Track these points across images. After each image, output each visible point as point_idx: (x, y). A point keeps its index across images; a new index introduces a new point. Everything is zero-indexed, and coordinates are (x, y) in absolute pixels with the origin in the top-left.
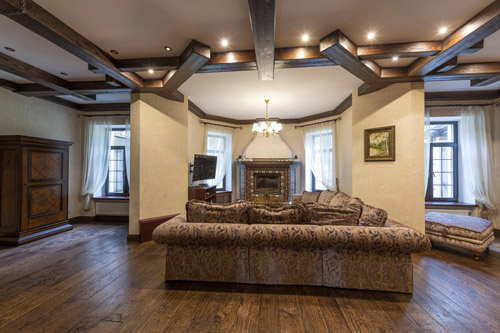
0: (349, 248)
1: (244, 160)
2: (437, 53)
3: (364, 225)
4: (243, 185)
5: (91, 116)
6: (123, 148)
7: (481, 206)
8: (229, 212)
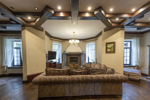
0: (104, 82)
1: (66, 53)
2: (130, 18)
3: (108, 74)
4: (66, 61)
5: (5, 35)
6: (20, 48)
7: (137, 66)
8: (62, 71)
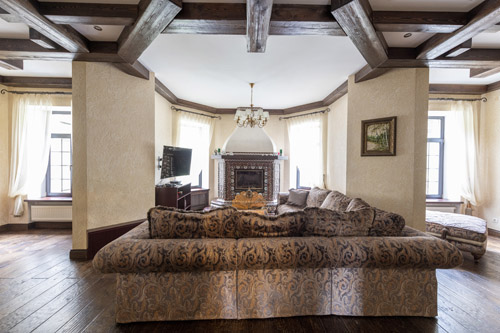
0: (367, 266)
1: (224, 153)
4: (222, 182)
7: (466, 203)
8: (209, 222)
